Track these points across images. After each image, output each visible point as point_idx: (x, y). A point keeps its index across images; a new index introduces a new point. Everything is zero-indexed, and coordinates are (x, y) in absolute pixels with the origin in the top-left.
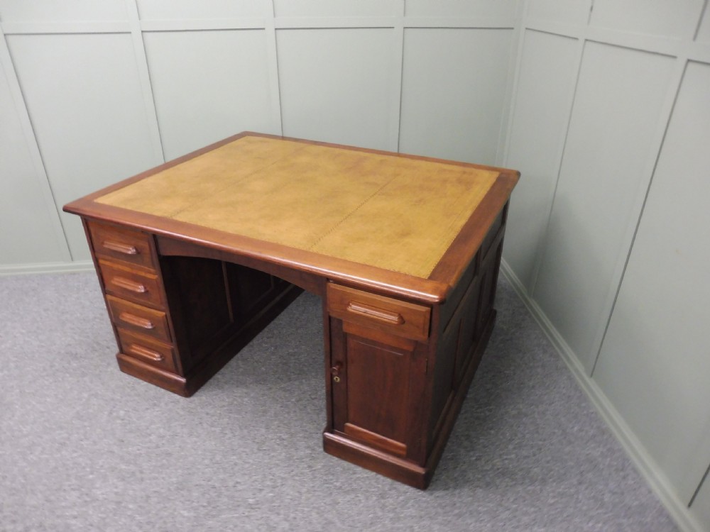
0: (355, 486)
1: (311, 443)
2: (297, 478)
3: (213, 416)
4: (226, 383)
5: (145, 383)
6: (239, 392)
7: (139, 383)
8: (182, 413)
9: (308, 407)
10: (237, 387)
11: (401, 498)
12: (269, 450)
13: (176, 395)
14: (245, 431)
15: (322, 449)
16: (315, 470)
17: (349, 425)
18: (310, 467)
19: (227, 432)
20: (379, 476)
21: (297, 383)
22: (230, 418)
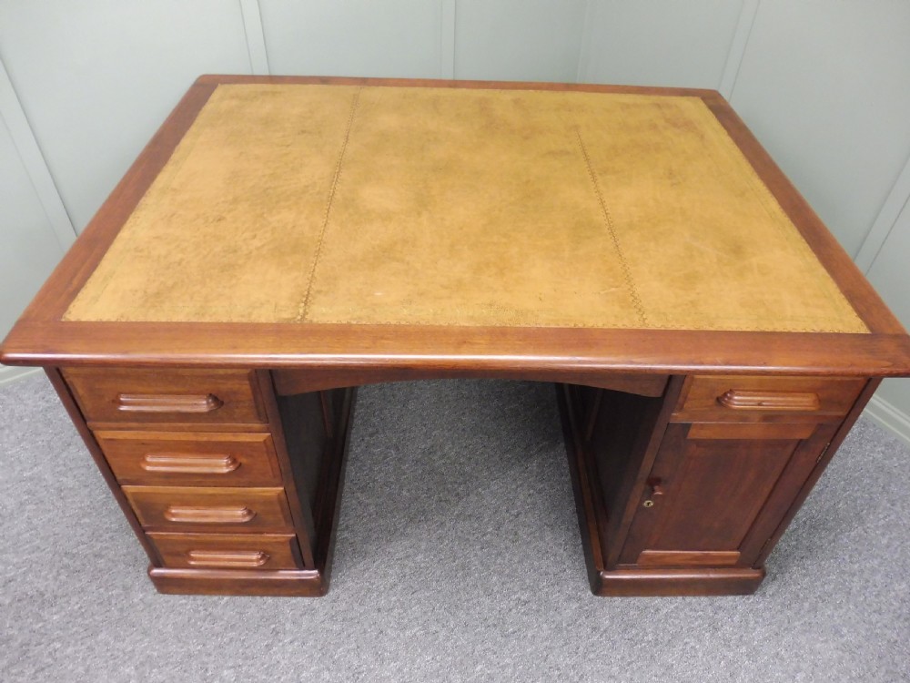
0: (672, 630)
1: (569, 591)
2: (592, 656)
3: (391, 610)
4: (365, 541)
5: (226, 598)
6: (399, 548)
7: (215, 604)
8: (336, 627)
9: (520, 533)
10: (389, 541)
11: (736, 619)
12: (519, 630)
13: (299, 599)
14: (462, 615)
15: (590, 593)
16: (605, 631)
17: (647, 552)
18: (594, 629)
19: (434, 628)
20: (688, 599)
21: (473, 498)
22: (419, 602)
